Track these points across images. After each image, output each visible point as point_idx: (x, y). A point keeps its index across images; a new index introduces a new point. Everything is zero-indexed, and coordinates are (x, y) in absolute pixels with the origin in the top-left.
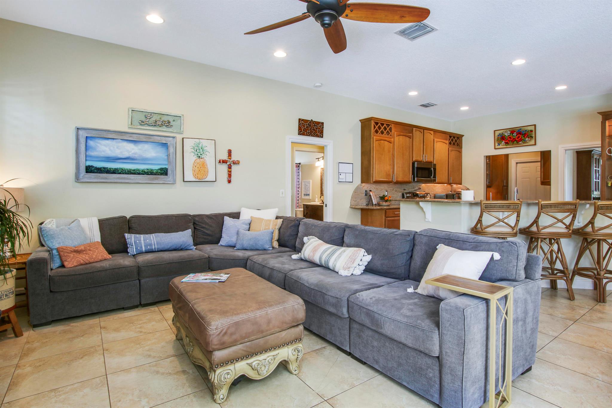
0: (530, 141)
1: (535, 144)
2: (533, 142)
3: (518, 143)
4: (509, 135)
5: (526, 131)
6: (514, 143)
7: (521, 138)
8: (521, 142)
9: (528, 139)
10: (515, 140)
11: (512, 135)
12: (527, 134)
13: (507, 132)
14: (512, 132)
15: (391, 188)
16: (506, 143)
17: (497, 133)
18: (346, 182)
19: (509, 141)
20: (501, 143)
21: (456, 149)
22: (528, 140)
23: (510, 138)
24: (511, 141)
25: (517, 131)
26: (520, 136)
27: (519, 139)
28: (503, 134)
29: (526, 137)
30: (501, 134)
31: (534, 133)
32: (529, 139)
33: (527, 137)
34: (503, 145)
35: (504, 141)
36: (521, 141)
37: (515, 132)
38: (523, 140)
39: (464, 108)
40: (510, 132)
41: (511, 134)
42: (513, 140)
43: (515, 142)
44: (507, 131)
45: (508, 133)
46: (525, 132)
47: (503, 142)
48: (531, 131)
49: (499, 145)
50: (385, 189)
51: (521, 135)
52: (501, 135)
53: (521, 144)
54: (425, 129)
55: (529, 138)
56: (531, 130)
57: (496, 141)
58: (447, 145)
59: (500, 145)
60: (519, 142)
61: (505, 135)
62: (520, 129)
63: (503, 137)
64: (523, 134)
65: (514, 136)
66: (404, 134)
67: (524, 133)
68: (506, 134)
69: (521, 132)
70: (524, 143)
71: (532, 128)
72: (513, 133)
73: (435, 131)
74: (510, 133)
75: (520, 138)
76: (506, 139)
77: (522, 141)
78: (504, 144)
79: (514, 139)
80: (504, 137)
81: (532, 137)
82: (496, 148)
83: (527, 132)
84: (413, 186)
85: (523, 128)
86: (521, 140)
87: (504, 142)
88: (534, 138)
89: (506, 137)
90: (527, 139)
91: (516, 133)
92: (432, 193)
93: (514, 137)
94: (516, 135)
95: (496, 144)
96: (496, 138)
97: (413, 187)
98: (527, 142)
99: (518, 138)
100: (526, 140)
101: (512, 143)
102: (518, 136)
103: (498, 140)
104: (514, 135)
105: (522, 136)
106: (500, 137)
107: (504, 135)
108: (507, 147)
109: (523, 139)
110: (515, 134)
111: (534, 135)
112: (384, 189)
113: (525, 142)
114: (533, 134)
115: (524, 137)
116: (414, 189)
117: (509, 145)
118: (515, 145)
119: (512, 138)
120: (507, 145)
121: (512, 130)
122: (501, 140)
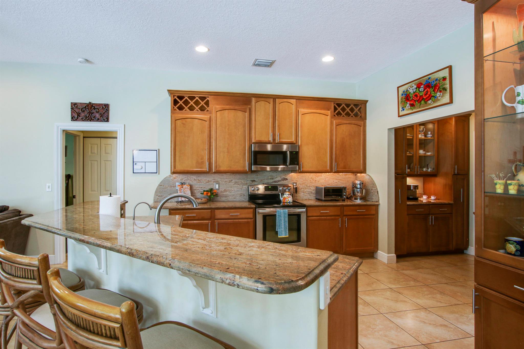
0: (442, 97)
1: (451, 102)
2: (446, 99)
3: (426, 103)
4: (414, 91)
5: (436, 80)
6: (421, 104)
8: (431, 101)
9: (439, 93)
10: (423, 99)
11: (419, 90)
12: (438, 86)
13: (413, 86)
14: (419, 86)
15: (226, 180)
16: (412, 105)
17: (401, 90)
18: (145, 173)
19: (415, 101)
20: (406, 106)
21: (348, 122)
22: (440, 97)
23: (416, 96)
24: (417, 101)
25: (424, 83)
26: (429, 90)
27: (428, 96)
28: (407, 91)
29: (436, 90)
30: (405, 91)
31: (447, 81)
32: (441, 93)
33: (438, 91)
34: (408, 110)
35: (408, 102)
36: (430, 99)
37: (421, 84)
38: (432, 96)
39: (328, 59)
40: (416, 86)
41: (418, 89)
42: (420, 100)
43: (423, 101)
44: (412, 84)
45: (413, 88)
46: (435, 83)
47: (408, 104)
48: (444, 79)
50: (215, 180)
51: (430, 88)
52: (405, 93)
53: (430, 104)
54: (275, 98)
55: (440, 92)
56: (444, 77)
57: (400, 104)
58: (329, 117)
59: (405, 109)
60: (428, 101)
61: (410, 93)
62: (429, 79)
63: (408, 97)
64: (432, 87)
65: (420, 92)
66: (232, 107)
67: (433, 84)
68: (411, 91)
69: (429, 83)
70: (434, 102)
71: (445, 73)
73: (300, 99)
74: (416, 88)
75: (429, 93)
76: (411, 99)
77: (432, 98)
78: (410, 107)
79: (421, 96)
80: (409, 95)
81: (445, 89)
82: (400, 115)
83: (438, 82)
84: (272, 176)
85: (433, 77)
86: (430, 97)
88: (448, 90)
89: (411, 96)
91: (422, 86)
92: (313, 184)
93: (421, 94)
95: (401, 109)
96: (400, 99)
97: (270, 177)
98: (439, 100)
99: (425, 95)
100: (437, 96)
101: (419, 104)
102: (426, 90)
103: (402, 102)
104: (420, 90)
105: (431, 90)
106: (404, 96)
107: (408, 93)
108: (414, 111)
109: (433, 95)
110: (422, 89)
111: (448, 86)
112: (213, 181)
113: (436, 100)
114: (446, 84)
116: (272, 181)
117: (415, 108)
118: (423, 107)
119: (418, 95)
120: (413, 108)
121: (418, 83)
122: (406, 102)
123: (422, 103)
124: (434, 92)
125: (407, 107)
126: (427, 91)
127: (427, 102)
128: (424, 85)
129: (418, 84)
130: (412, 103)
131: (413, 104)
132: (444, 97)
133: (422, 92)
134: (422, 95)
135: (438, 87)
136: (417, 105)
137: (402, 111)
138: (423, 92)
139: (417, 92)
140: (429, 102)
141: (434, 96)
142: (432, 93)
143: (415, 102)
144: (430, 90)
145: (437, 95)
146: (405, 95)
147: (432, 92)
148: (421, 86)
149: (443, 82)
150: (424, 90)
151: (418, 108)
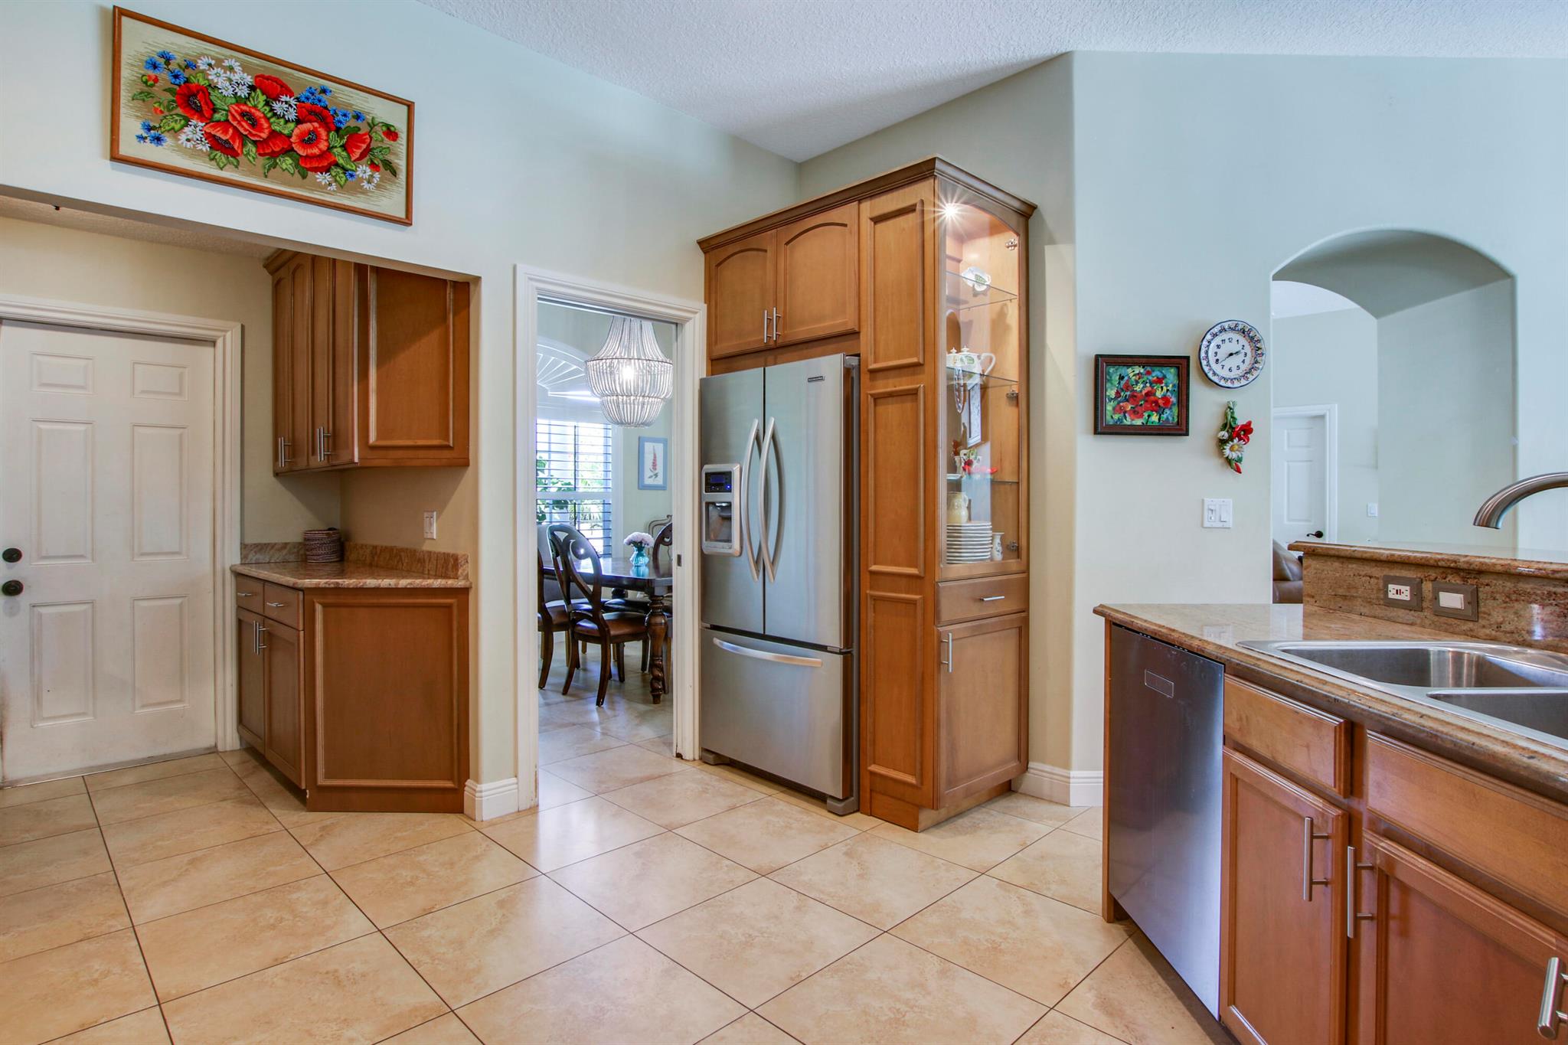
0: (378, 186)
1: (409, 219)
2: (391, 202)
3: (304, 177)
4: (243, 92)
5: (358, 117)
6: (275, 165)
7: (330, 148)
8: (327, 176)
9: (369, 171)
10: (288, 151)
11: (267, 104)
12: (364, 143)
13: (231, 69)
14: (267, 86)
16: (216, 144)
17: (143, 39)
19: (243, 139)
20: (176, 132)
22: (369, 182)
23: (254, 119)
24: (255, 143)
25: (296, 94)
26: (323, 132)
27: (316, 151)
28: (190, 65)
29: (358, 153)
30: (178, 59)
31: (401, 147)
32: (377, 175)
33: (362, 156)
34: (194, 154)
35: (196, 125)
36: (327, 170)
37: (286, 92)
38: (337, 165)
40: (248, 78)
41: (262, 98)
42: (274, 147)
43: (288, 160)
44: (226, 57)
45: (236, 77)
46: (353, 123)
47: (195, 129)
48: (391, 134)
49: (158, 140)
51: (327, 130)
52: (175, 67)
53: (322, 188)
55: (374, 166)
56: (388, 127)
57: (125, 95)
59: (169, 140)
60: (315, 170)
61: (211, 86)
62: (324, 92)
63: (195, 95)
64: (338, 130)
65: (275, 114)
67: (345, 123)
68: (218, 81)
69: (326, 108)
70: (341, 188)
71: (395, 116)
72: (277, 99)
74: (252, 88)
75: (323, 146)
76: (217, 116)
77: (334, 171)
78: (205, 147)
79: (274, 134)
80: (201, 90)
81: (390, 167)
82: (124, 150)
83: (364, 129)
85: (342, 97)
86: (324, 163)
87: (199, 135)
88: (402, 176)
89: (218, 104)
90: (363, 170)
91: (290, 101)
93: (278, 126)
94: (292, 115)
95: (131, 126)
96: (126, 73)
98: (365, 192)
99: (309, 140)
100: (359, 173)
101: (262, 161)
102: (307, 126)
103: (145, 91)
104: (278, 107)
105: (337, 142)
106: (164, 76)
107: (202, 82)
108: (227, 174)
109: (341, 161)
110: (286, 108)
111: (401, 164)
113: (351, 186)
114: (395, 156)
115: (344, 147)
117: (236, 167)
118: (284, 183)
119: (266, 125)
120: (224, 159)
121: (267, 74)
122: (179, 111)
123: (284, 166)
124: (348, 154)
125: (183, 137)
126: (315, 131)
127: (309, 173)
128: (298, 99)
129: (262, 76)
130: (225, 138)
131: (227, 141)
132: (386, 193)
133: (287, 122)
134: (286, 132)
135: (364, 146)
136: (253, 158)
137: (141, 138)
138: (292, 125)
139: (255, 107)
140: (322, 178)
141: (345, 170)
142: (335, 150)
143: (243, 145)
144: (328, 135)
145: (356, 171)
146: (176, 77)
147: (336, 147)
148: (284, 98)
149: (386, 139)
150: (299, 121)
151: (253, 174)
